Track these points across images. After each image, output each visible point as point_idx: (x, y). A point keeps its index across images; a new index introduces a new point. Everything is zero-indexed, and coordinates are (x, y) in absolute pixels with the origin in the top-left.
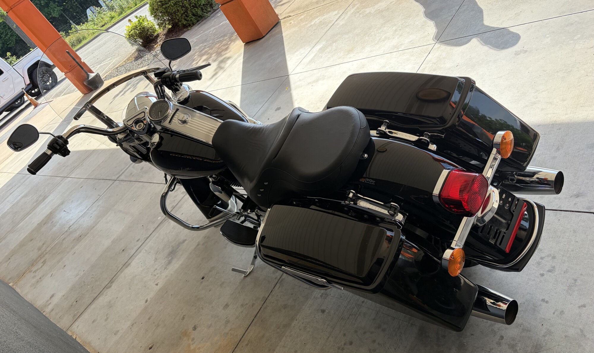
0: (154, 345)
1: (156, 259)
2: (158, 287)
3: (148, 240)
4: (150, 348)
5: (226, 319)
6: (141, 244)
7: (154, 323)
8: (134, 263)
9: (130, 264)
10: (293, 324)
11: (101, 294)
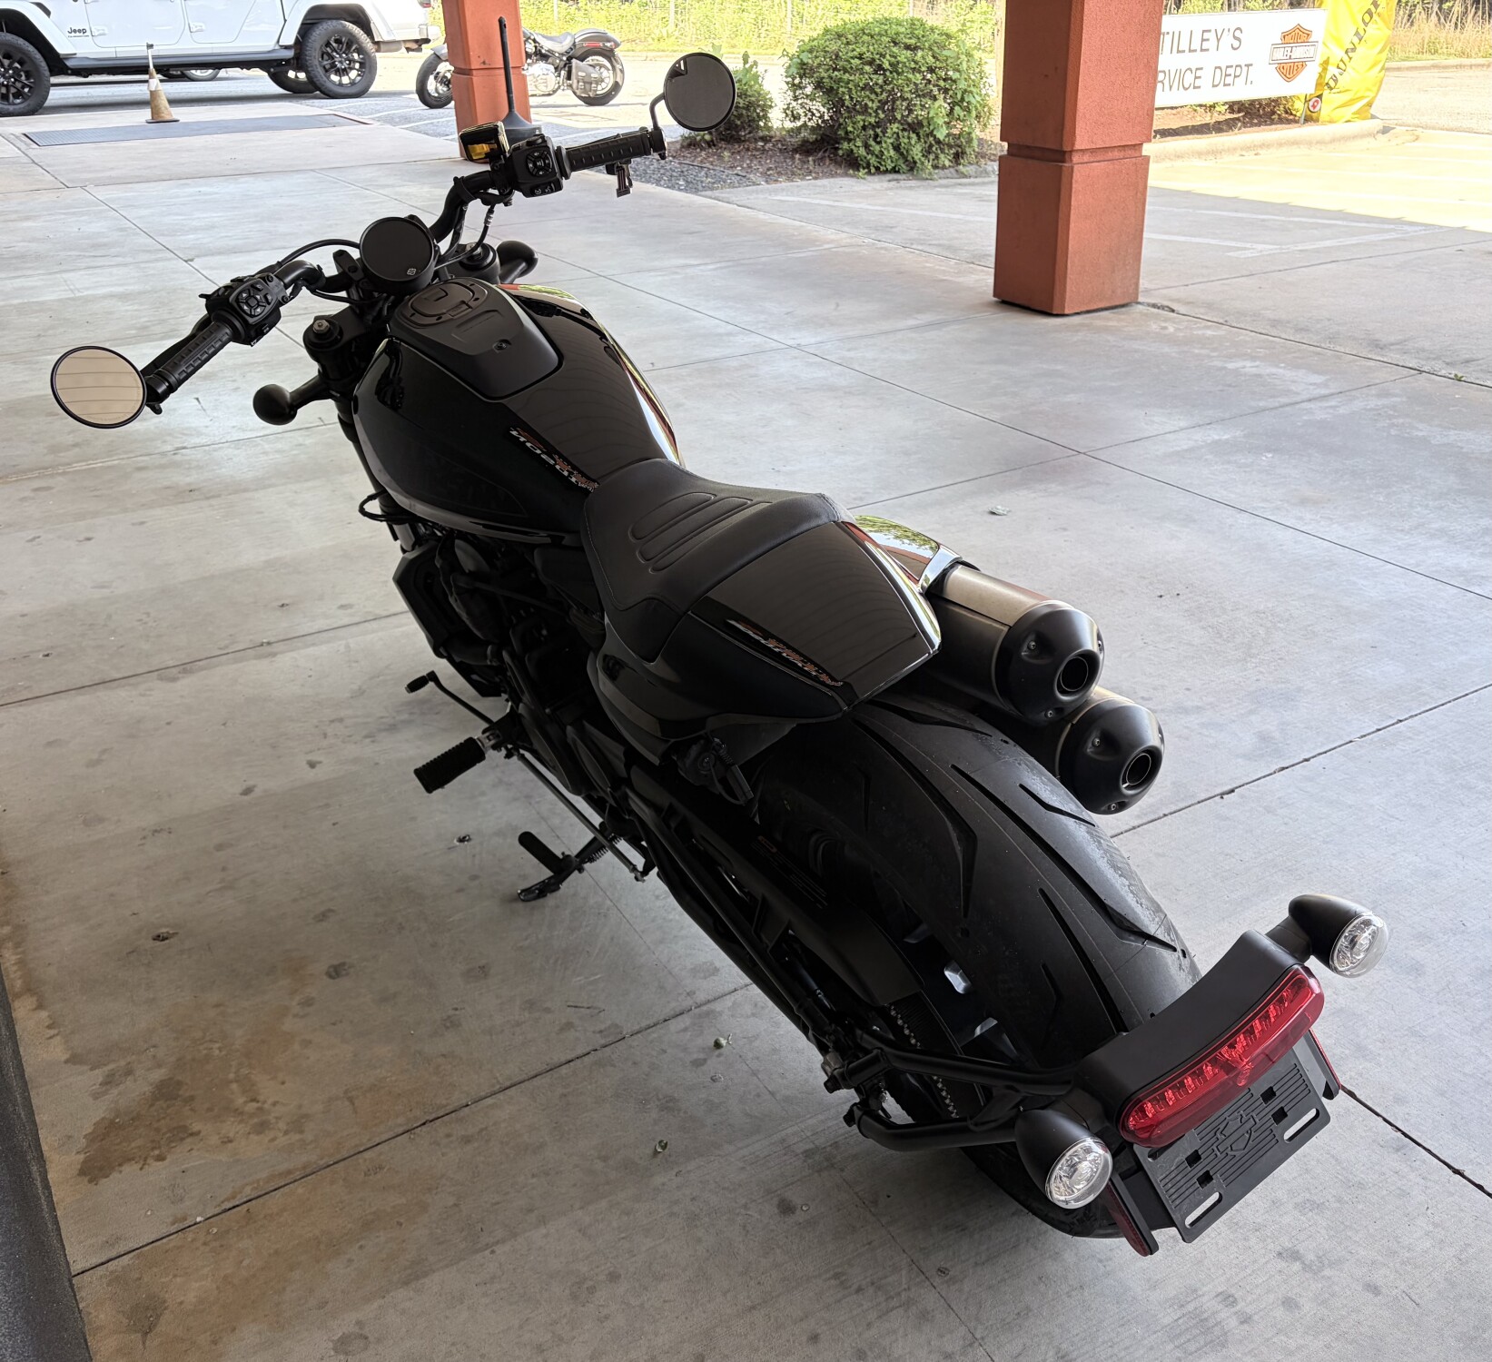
0: (177, 933)
1: (361, 692)
2: (311, 775)
3: (374, 625)
4: (158, 938)
6: (346, 621)
7: (224, 869)
8: (285, 661)
9: (274, 655)
11: (132, 680)
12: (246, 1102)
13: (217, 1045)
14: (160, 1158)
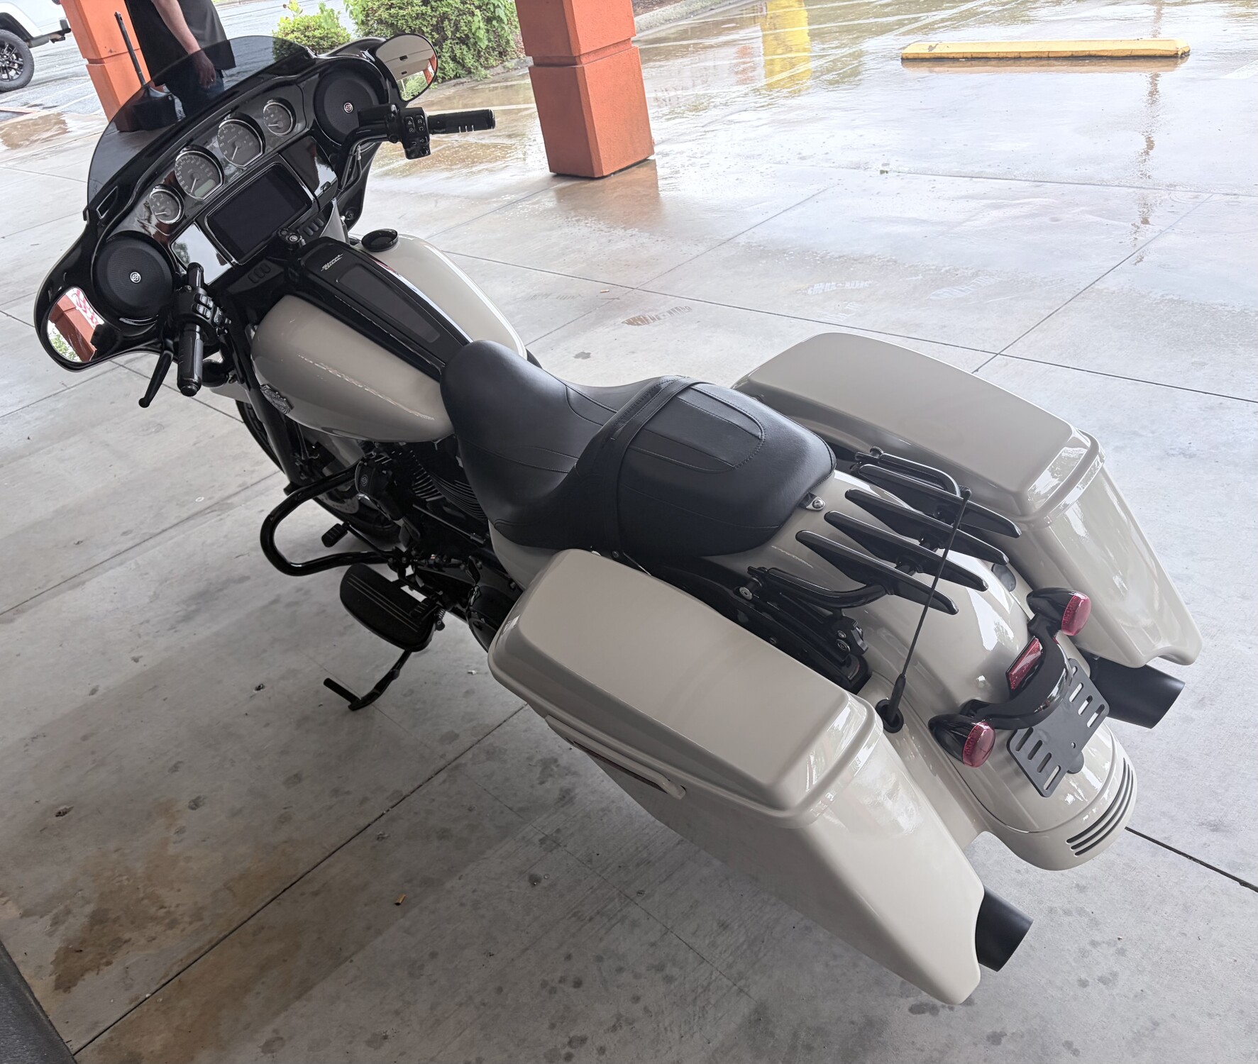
0: (72, 807)
1: (155, 597)
2: (137, 668)
3: (152, 542)
4: (59, 814)
5: (284, 811)
6: (130, 544)
7: (93, 753)
8: (92, 586)
9: (83, 583)
10: (448, 885)
12: (157, 910)
14: (109, 963)
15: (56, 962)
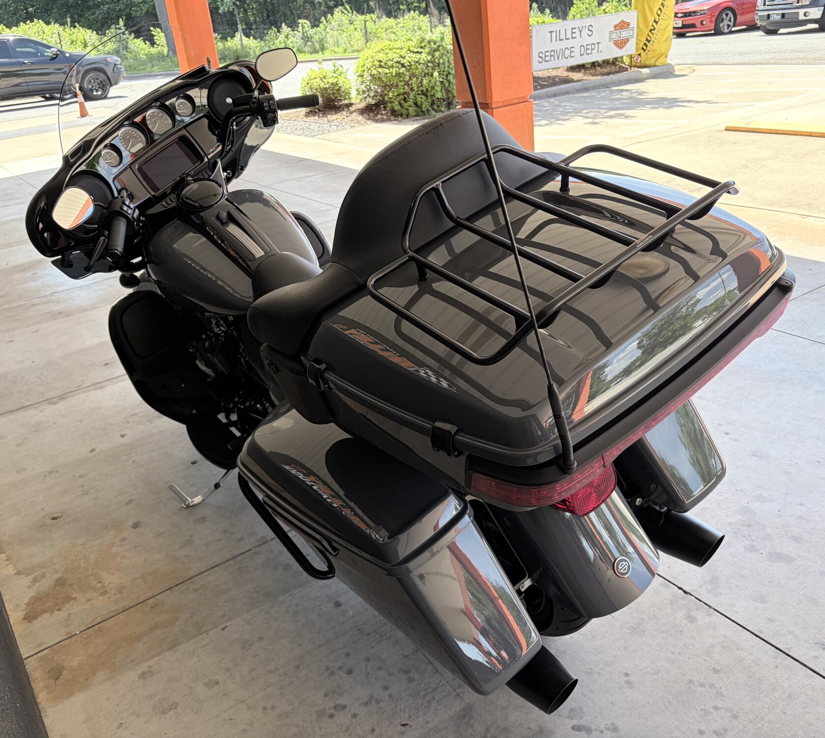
0: (62, 516)
2: (122, 440)
4: (53, 519)
5: (189, 538)
7: (83, 486)
9: (103, 387)
10: (282, 598)
11: (36, 406)
12: (96, 584)
13: (82, 562)
14: (60, 610)
15: (28, 604)
